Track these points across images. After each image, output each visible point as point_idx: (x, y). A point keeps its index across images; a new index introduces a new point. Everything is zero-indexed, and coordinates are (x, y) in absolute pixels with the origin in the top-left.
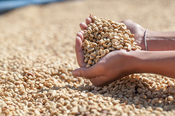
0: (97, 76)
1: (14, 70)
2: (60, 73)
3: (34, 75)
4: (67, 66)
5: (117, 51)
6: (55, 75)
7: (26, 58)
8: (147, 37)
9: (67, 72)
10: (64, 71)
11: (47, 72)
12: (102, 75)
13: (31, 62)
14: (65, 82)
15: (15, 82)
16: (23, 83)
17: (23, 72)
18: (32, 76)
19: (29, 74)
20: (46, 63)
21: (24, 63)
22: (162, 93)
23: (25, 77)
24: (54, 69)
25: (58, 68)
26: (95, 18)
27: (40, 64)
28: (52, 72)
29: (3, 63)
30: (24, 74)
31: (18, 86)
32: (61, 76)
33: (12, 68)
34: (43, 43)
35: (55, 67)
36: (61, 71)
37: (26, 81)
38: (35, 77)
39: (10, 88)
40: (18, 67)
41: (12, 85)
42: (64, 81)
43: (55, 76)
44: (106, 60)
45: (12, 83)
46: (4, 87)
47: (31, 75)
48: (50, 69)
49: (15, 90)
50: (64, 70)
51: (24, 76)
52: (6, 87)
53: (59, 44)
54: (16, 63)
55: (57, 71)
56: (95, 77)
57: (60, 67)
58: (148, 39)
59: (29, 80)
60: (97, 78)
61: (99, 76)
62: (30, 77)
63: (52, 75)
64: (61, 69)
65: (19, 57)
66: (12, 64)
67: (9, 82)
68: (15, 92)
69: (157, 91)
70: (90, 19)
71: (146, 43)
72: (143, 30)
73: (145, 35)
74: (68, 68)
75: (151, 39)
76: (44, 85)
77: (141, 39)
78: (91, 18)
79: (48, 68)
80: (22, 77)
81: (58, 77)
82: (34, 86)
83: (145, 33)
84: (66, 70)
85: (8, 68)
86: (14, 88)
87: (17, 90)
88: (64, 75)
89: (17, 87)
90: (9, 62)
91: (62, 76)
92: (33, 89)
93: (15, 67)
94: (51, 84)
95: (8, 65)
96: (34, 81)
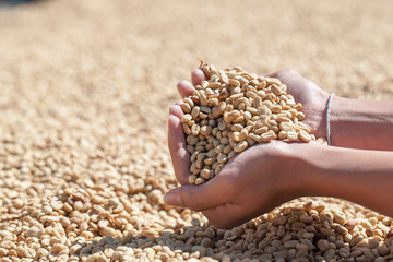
0: (219, 205)
1: (44, 179)
2: (149, 187)
3: (88, 200)
4: (165, 170)
5: (263, 146)
6: (136, 192)
7: (73, 144)
8: (332, 114)
9: (163, 186)
10: (158, 184)
11: (119, 186)
12: (231, 203)
13: (85, 157)
14: (159, 211)
15: (44, 218)
16: (61, 221)
17: (62, 192)
18: (83, 202)
19: (75, 199)
20: (118, 162)
21: (68, 161)
22: (375, 250)
23: (66, 204)
24: (136, 177)
25: (144, 177)
26: (214, 68)
27: (103, 164)
28: (129, 186)
29: (22, 161)
30: (64, 198)
31: (50, 229)
32: (150, 194)
33: (41, 173)
34: (117, 96)
35: (138, 174)
36: (151, 183)
37: (68, 214)
38: (89, 205)
39: (31, 234)
40: (53, 172)
41: (37, 227)
42: (157, 207)
43: (137, 197)
44: (238, 167)
45: (36, 222)
46: (19, 229)
47: (79, 199)
48: (126, 177)
49: (43, 241)
50: (157, 181)
51: (64, 202)
52: (23, 230)
53: (154, 97)
54: (50, 161)
55: (140, 184)
56: (215, 207)
57: (148, 175)
58: (335, 118)
59: (76, 213)
60: (220, 209)
61: (224, 204)
62: (79, 204)
63: (131, 194)
64: (151, 178)
65: (58, 143)
66: (42, 163)
67: (29, 217)
68: (43, 247)
69: (364, 245)
70: (200, 73)
71: (329, 126)
72: (322, 96)
73: (327, 108)
74: (166, 177)
75: (342, 118)
76: (111, 225)
77: (318, 117)
78: (202, 69)
79: (122, 174)
80: (59, 205)
81: (144, 197)
82: (86, 226)
83: (328, 102)
84: (163, 180)
85: (33, 173)
86: (39, 236)
87: (46, 241)
88: (157, 193)
89: (47, 233)
90: (34, 157)
91: (153, 196)
92: (84, 236)
93: (48, 171)
94: (125, 221)
95: (31, 164)
96: (86, 215)
